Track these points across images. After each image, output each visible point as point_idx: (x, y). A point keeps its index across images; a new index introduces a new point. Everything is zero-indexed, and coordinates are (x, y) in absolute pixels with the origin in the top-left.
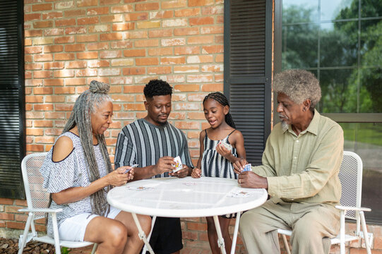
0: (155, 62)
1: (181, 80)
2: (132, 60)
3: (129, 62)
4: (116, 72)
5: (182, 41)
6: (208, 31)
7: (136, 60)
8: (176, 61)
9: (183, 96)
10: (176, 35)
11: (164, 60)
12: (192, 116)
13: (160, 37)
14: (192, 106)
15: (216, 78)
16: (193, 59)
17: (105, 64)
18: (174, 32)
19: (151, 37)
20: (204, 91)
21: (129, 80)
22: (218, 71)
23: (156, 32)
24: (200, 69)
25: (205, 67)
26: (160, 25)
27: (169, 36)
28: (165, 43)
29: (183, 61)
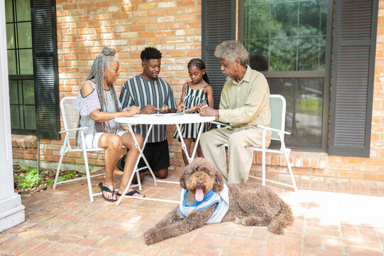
0: (153, 35)
1: (171, 48)
2: (136, 33)
3: (133, 35)
4: (124, 42)
5: (172, 18)
6: (191, 11)
7: (140, 34)
8: (168, 33)
9: (173, 60)
10: (168, 14)
11: (159, 33)
12: (179, 75)
13: (156, 15)
14: (180, 67)
15: (196, 46)
16: (180, 32)
17: (117, 37)
18: (166, 12)
19: (150, 15)
20: (188, 56)
21: (133, 48)
22: (198, 41)
23: (153, 12)
24: (185, 39)
25: (188, 38)
26: (156, 6)
27: (163, 15)
28: (160, 20)
29: (173, 33)
